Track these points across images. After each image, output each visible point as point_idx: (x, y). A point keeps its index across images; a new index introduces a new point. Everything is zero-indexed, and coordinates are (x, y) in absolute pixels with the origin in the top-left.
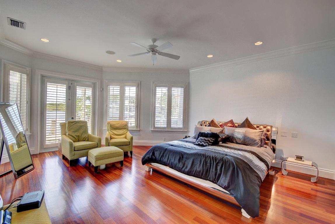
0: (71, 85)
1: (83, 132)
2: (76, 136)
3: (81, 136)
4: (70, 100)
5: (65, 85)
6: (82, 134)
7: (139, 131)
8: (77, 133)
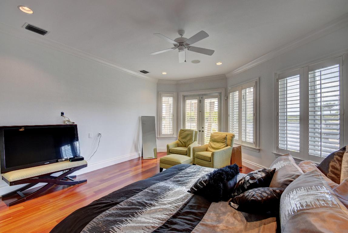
0: (201, 99)
1: (189, 140)
2: (184, 142)
3: (187, 143)
4: (200, 111)
5: (197, 100)
6: (188, 141)
7: (259, 150)
8: (184, 139)
